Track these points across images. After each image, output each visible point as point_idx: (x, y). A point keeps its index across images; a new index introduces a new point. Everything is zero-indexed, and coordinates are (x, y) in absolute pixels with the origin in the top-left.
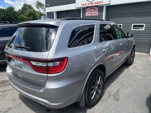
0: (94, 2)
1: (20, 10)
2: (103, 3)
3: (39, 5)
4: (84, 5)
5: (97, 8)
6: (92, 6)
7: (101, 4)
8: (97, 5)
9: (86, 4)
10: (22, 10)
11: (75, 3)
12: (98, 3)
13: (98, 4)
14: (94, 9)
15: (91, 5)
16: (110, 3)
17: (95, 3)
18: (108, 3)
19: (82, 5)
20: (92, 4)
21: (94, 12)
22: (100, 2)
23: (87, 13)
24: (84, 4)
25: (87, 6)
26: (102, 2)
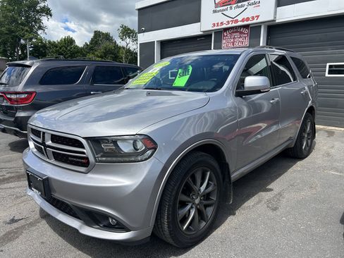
0: (240, 18)
1: (87, 45)
2: (260, 20)
3: (126, 32)
4: (218, 26)
5: (246, 31)
6: (236, 27)
7: (255, 21)
8: (246, 23)
9: (222, 23)
10: (91, 43)
11: (199, 21)
12: (248, 19)
13: (249, 22)
14: (241, 33)
15: (234, 25)
16: (275, 18)
17: (243, 20)
18: (272, 18)
19: (214, 24)
20: (237, 21)
21: (241, 39)
22: (253, 18)
23: (224, 41)
24: (218, 24)
25: (224, 26)
26: (258, 17)
